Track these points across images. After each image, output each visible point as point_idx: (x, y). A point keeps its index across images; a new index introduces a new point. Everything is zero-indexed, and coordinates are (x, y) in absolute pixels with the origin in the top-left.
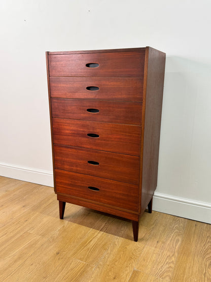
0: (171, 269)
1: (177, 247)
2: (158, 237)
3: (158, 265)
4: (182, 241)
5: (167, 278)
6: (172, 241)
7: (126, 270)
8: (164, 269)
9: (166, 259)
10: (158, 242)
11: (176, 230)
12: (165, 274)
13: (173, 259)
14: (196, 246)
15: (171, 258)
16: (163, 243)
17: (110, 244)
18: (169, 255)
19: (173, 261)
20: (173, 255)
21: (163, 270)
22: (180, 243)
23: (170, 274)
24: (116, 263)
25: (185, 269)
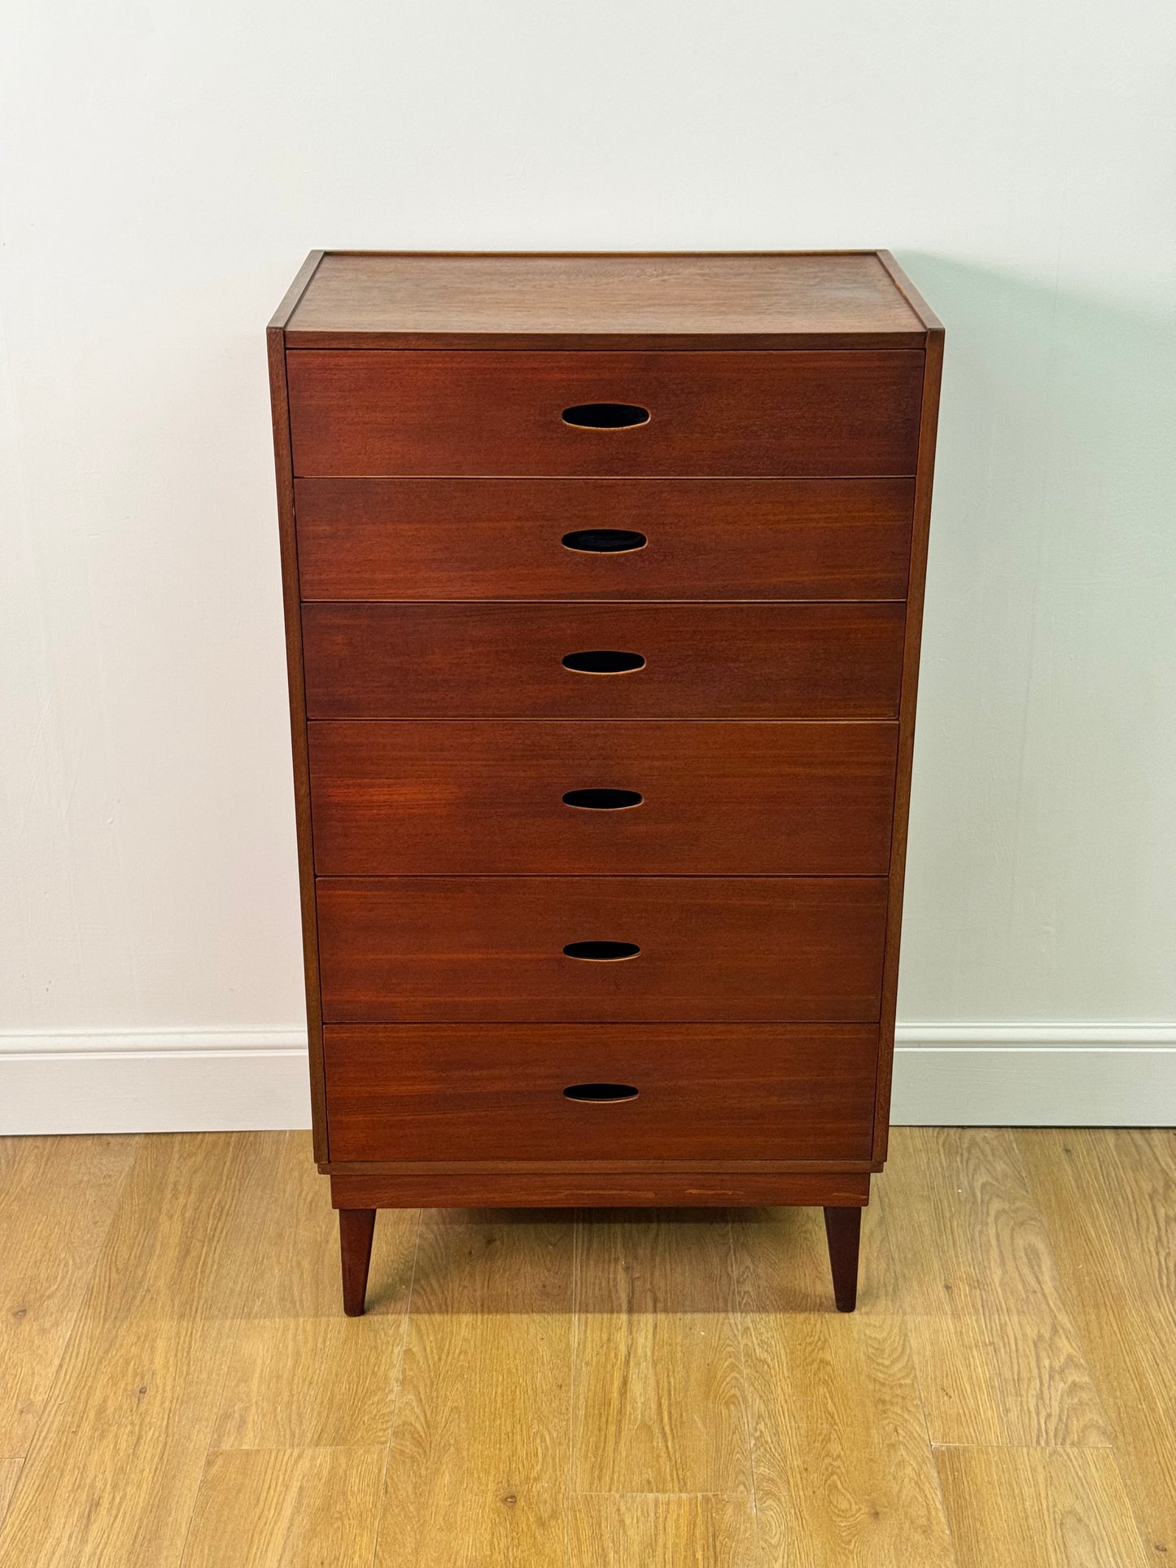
0: (1085, 1396)
1: (1048, 1287)
2: (936, 1265)
3: (1018, 1394)
4: (1054, 1249)
5: (1093, 1438)
6: (1010, 1264)
7: (901, 1464)
8: (1055, 1404)
9: (1038, 1357)
10: (947, 1287)
11: (996, 1205)
12: (1075, 1425)
13: (1066, 1347)
14: (1128, 1258)
15: (1052, 1348)
16: (976, 1284)
17: (733, 1367)
18: (1040, 1337)
19: (1070, 1358)
20: (1055, 1331)
21: (1056, 1410)
22: (1046, 1262)
23: (1093, 1416)
24: (835, 1448)
25: (1139, 1376)
